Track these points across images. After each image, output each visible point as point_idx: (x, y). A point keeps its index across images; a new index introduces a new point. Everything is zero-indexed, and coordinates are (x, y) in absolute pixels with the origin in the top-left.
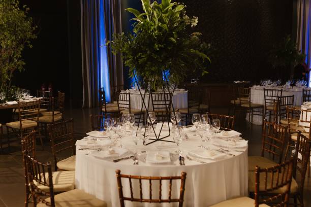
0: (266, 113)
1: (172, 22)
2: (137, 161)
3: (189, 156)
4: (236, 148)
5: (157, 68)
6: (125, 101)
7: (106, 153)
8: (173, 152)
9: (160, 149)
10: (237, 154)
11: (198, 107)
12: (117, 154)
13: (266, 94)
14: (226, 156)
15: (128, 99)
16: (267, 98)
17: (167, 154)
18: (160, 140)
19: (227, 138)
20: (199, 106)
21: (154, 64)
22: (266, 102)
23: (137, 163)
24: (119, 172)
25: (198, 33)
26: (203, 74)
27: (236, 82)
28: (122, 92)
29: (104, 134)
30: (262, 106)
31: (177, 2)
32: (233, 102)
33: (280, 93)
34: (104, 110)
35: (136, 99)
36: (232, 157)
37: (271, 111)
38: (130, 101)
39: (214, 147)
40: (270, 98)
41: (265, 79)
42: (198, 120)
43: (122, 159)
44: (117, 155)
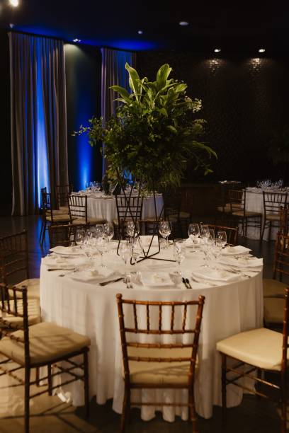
0: (265, 224)
1: (169, 105)
2: (129, 284)
3: (195, 278)
4: (249, 267)
5: (151, 165)
6: (79, 206)
7: (87, 274)
8: (172, 273)
9: (153, 269)
10: (253, 275)
11: (177, 215)
12: (100, 275)
13: (266, 200)
14: (240, 277)
15: (84, 205)
16: (267, 204)
17: (166, 275)
18: (149, 258)
19: (234, 255)
20: (179, 214)
21: (147, 160)
22: (265, 210)
23: (131, 287)
24: (120, 297)
25: (201, 121)
26: (206, 173)
27: (222, 183)
28: (73, 194)
29: (74, 251)
30: (259, 215)
31: (175, 79)
32: (221, 209)
33: (284, 198)
34: (49, 218)
35: (94, 205)
36: (247, 278)
37: (271, 221)
38: (86, 207)
39: (221, 266)
40: (270, 204)
41: (263, 179)
42: (196, 232)
43: (110, 282)
44: (102, 277)
